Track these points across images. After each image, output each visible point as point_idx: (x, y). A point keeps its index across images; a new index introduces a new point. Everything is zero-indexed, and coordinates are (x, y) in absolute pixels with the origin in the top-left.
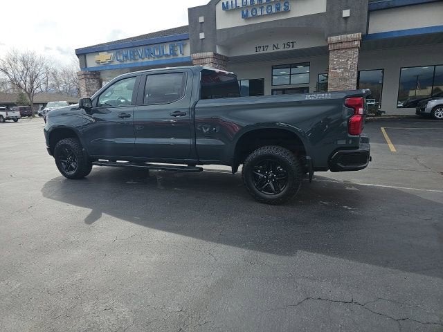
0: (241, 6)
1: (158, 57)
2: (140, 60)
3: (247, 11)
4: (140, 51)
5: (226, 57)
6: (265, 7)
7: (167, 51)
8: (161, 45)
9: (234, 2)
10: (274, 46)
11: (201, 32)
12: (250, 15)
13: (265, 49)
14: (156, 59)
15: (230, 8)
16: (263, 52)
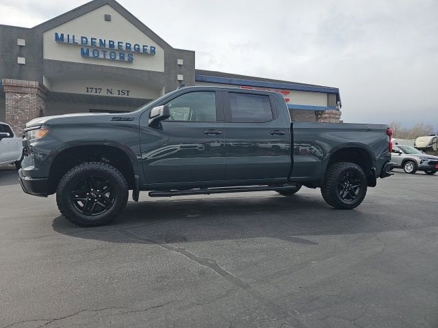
0: (80, 43)
3: (88, 50)
6: (108, 53)
9: (71, 37)
11: (21, 56)
12: (91, 54)
13: (98, 91)
15: (66, 41)
16: (96, 94)
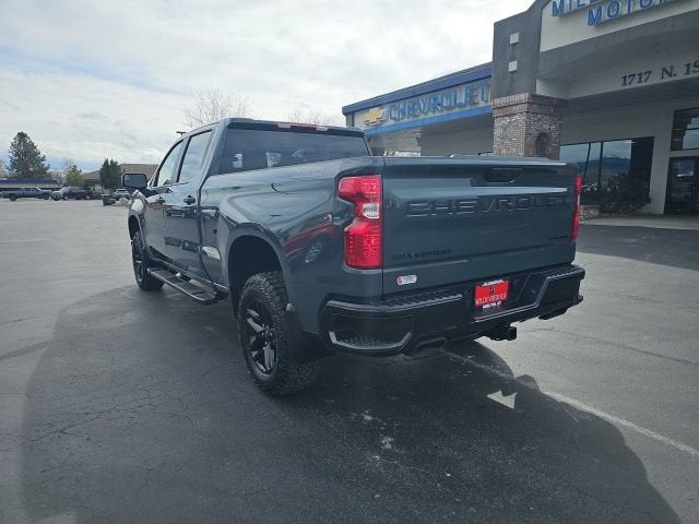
1: (448, 108)
2: (422, 117)
3: (600, 10)
4: (422, 102)
5: (560, 100)
7: (462, 99)
8: (451, 90)
10: (664, 70)
11: (512, 59)
12: (605, 16)
13: (644, 78)
14: (445, 112)
15: (566, 10)
16: (640, 85)
